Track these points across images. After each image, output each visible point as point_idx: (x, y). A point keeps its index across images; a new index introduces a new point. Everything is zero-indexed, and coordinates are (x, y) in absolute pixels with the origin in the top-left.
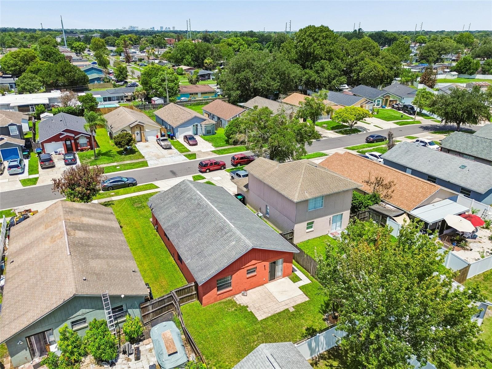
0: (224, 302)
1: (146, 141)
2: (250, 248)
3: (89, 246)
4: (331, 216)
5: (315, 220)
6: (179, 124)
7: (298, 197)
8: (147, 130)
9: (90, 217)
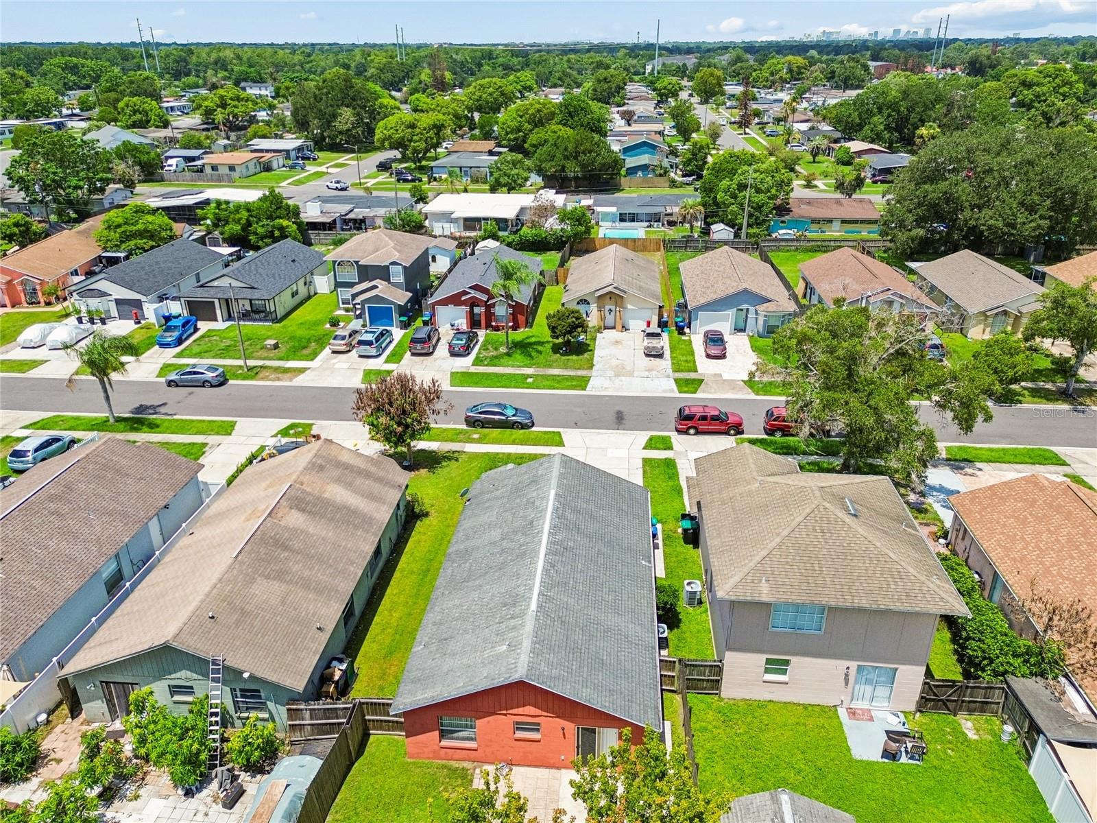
0: (450, 769)
1: (625, 328)
2: (515, 677)
3: (286, 548)
4: (853, 665)
5: (794, 660)
6: (703, 301)
7: (735, 587)
8: (629, 307)
9: (349, 485)
